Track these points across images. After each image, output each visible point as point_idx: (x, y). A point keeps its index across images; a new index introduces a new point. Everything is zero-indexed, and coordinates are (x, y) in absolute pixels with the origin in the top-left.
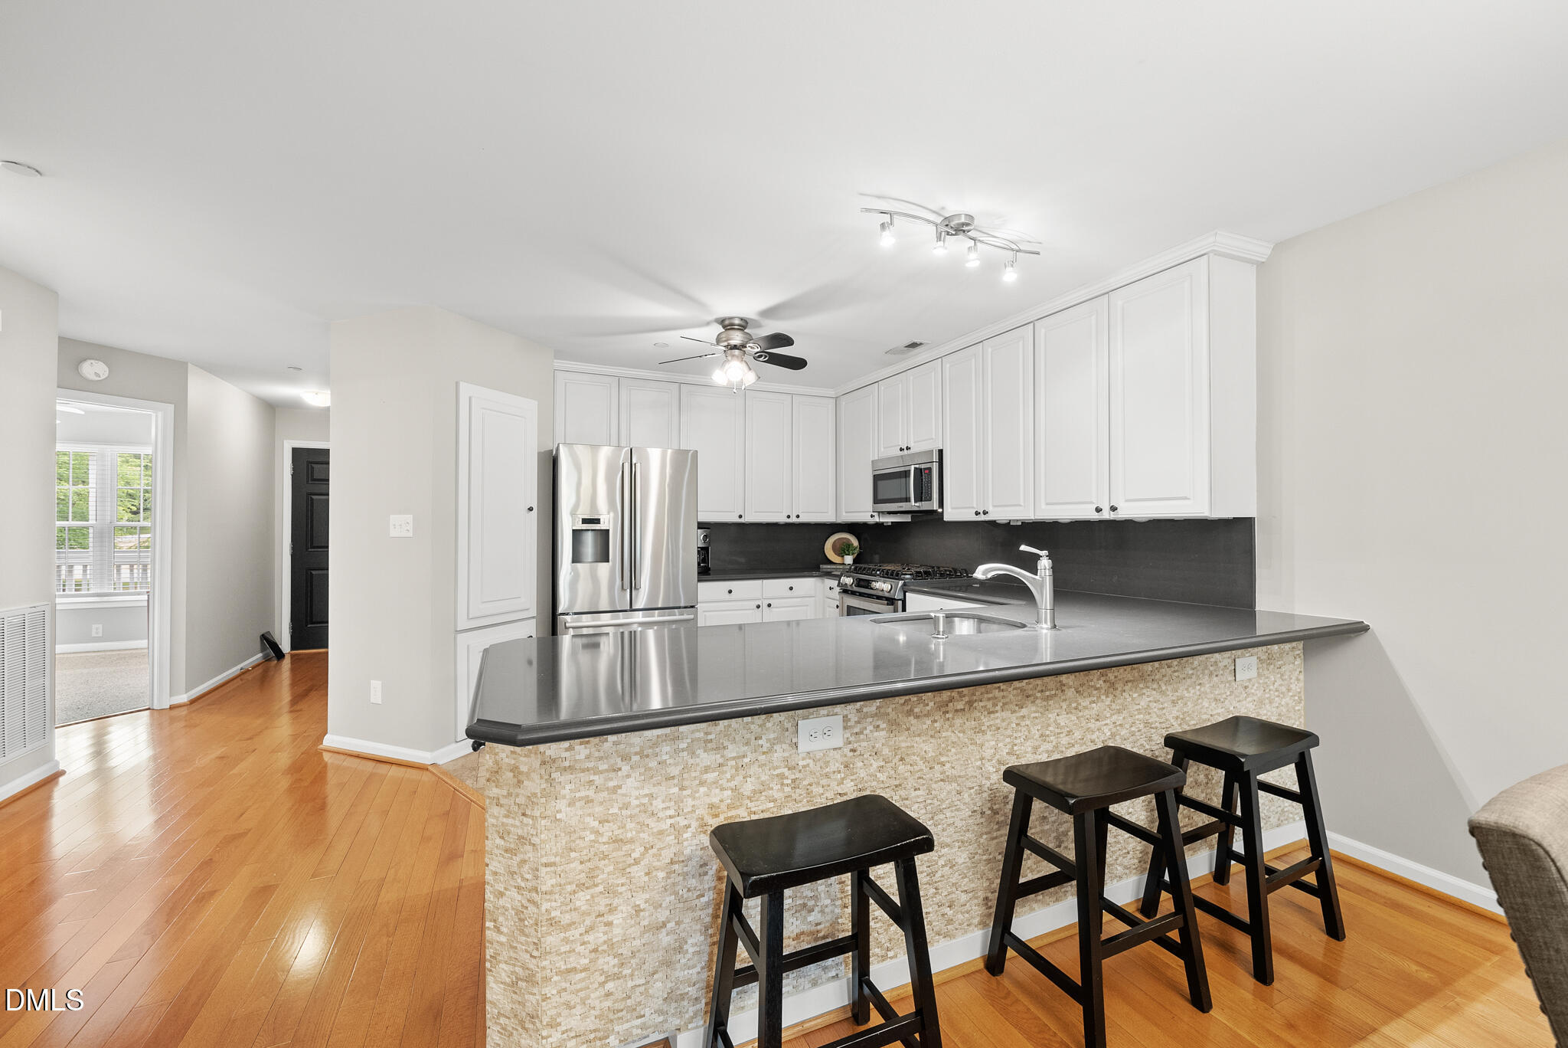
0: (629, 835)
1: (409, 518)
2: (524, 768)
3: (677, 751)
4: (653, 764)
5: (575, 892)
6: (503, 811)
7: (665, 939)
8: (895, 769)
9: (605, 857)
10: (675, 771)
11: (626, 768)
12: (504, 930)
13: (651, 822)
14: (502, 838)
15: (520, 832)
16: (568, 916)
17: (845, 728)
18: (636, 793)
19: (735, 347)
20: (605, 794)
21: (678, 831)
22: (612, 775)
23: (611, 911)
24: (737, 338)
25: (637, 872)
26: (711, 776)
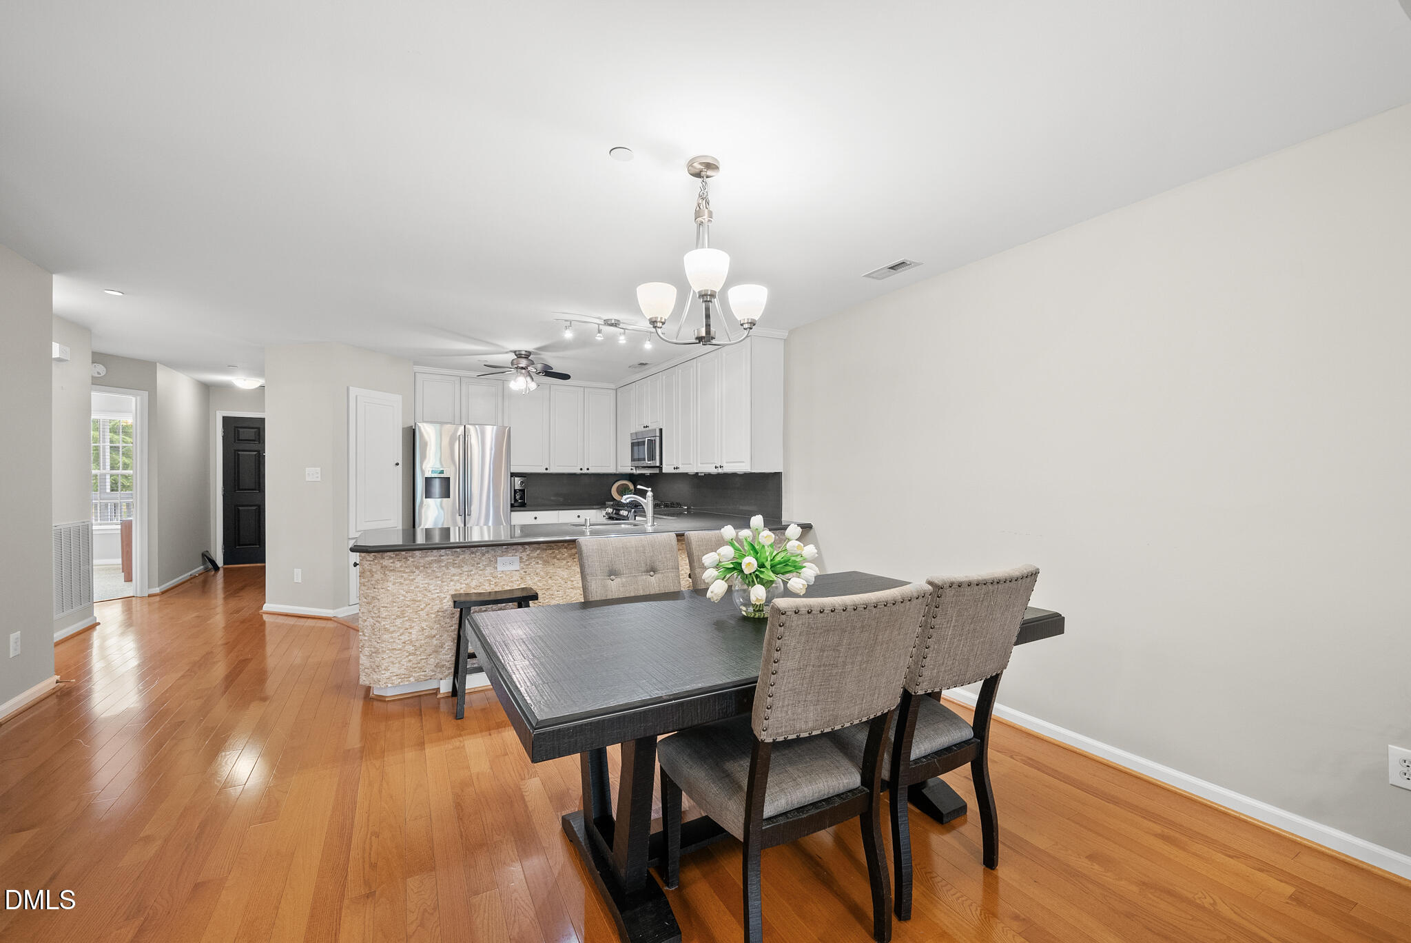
0: (419, 599)
1: (319, 469)
2: (374, 570)
3: (440, 567)
4: (429, 571)
5: (395, 619)
6: (366, 588)
7: (435, 642)
8: (547, 581)
9: (408, 606)
10: (439, 575)
11: (417, 572)
12: (367, 634)
13: (429, 594)
14: (366, 598)
15: (373, 595)
16: (392, 628)
17: (520, 562)
18: (421, 582)
19: (522, 368)
20: (408, 581)
21: (441, 600)
22: (412, 574)
23: (411, 628)
24: (523, 363)
25: (423, 613)
26: (456, 578)
